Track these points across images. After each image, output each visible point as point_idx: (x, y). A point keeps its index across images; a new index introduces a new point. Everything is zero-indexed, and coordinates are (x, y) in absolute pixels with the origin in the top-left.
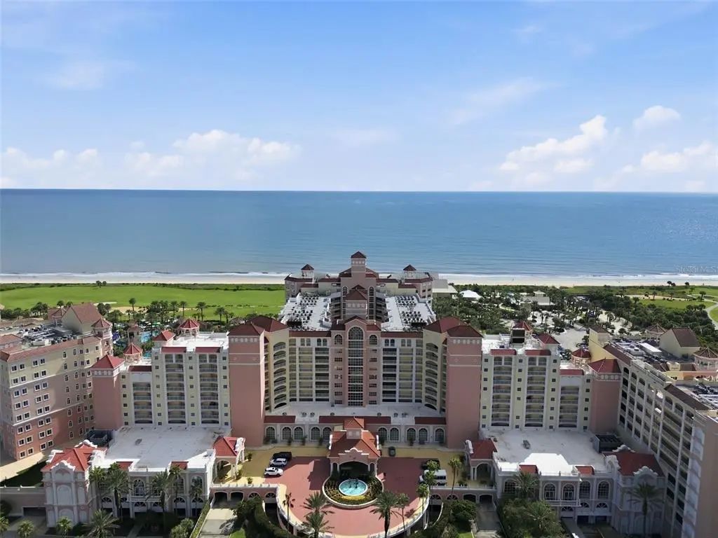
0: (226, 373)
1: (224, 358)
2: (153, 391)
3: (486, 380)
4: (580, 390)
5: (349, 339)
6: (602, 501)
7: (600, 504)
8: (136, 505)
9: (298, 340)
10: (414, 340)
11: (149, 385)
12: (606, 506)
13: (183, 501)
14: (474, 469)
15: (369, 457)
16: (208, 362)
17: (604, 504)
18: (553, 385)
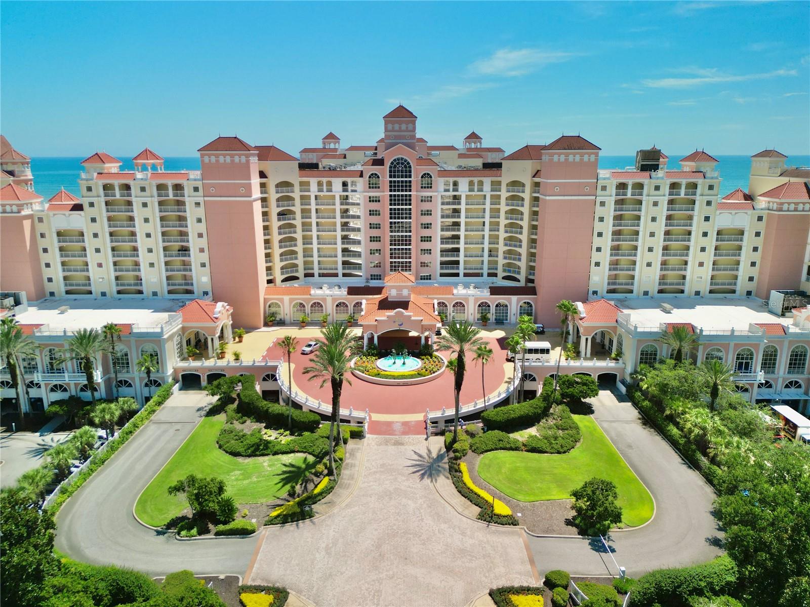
0: (201, 212)
1: (196, 189)
2: (90, 243)
3: (601, 219)
4: (746, 234)
5: (390, 177)
6: (794, 377)
7: (791, 383)
8: (52, 390)
9: (313, 182)
10: (487, 182)
11: (82, 234)
12: (800, 386)
13: (130, 385)
14: (587, 339)
15: (423, 323)
16: (171, 196)
17: (796, 382)
18: (706, 227)
